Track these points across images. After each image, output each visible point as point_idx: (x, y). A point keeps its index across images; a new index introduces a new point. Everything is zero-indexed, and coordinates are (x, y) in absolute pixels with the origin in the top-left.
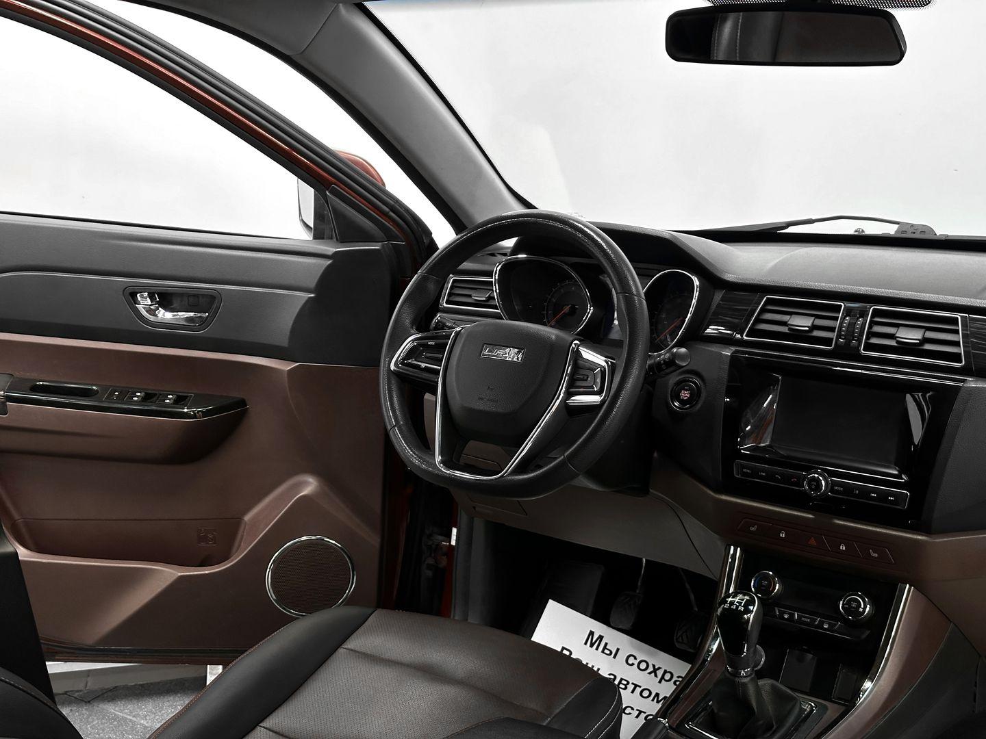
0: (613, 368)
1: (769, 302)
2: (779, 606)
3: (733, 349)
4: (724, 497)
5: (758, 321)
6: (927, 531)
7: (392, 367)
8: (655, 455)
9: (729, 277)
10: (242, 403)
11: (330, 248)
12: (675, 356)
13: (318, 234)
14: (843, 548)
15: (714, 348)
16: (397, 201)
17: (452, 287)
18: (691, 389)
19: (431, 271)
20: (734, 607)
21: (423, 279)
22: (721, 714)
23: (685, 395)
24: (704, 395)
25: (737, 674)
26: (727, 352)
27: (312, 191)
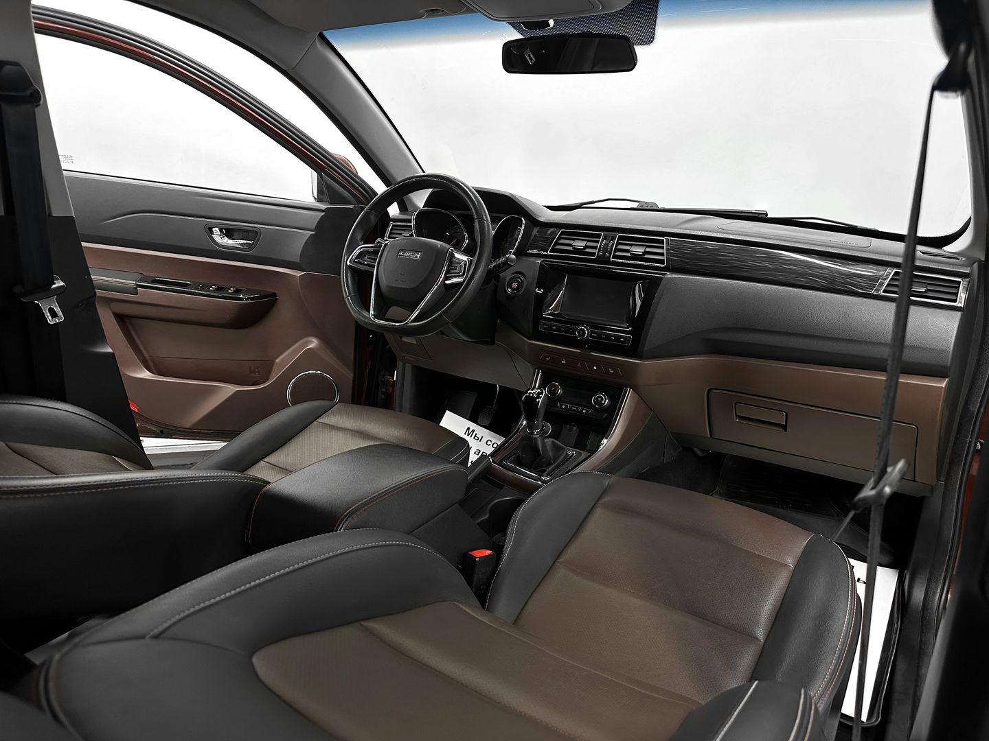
0: (471, 262)
1: (563, 233)
2: (560, 401)
3: (542, 259)
4: (533, 342)
5: (556, 244)
6: (641, 358)
7: (348, 263)
8: (499, 321)
9: (541, 219)
10: (274, 295)
11: (323, 206)
12: (507, 259)
13: (319, 200)
14: (595, 368)
15: (532, 259)
16: (363, 181)
17: (392, 229)
18: (518, 282)
19: (372, 208)
20: (531, 395)
21: (367, 213)
22: (524, 456)
23: (515, 285)
24: (525, 285)
25: (532, 433)
26: (539, 261)
27: (316, 174)
